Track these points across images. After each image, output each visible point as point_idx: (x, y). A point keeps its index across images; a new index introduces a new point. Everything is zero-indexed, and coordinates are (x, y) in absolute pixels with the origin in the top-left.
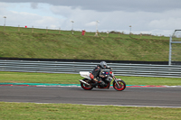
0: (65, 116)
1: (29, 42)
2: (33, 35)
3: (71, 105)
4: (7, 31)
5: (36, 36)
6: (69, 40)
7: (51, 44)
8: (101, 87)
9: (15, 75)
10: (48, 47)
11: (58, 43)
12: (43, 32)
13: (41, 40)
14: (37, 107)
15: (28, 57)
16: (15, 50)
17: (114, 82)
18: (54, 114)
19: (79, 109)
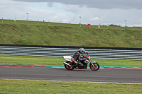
0: (74, 91)
1: (46, 33)
2: (49, 27)
3: (79, 82)
4: (28, 25)
5: (52, 29)
6: (77, 31)
7: (64, 35)
8: (80, 67)
9: (36, 59)
10: (61, 37)
11: (69, 34)
12: (57, 25)
13: (55, 32)
14: (53, 84)
15: (45, 45)
16: (35, 39)
17: (91, 64)
18: (66, 89)
19: (86, 86)
